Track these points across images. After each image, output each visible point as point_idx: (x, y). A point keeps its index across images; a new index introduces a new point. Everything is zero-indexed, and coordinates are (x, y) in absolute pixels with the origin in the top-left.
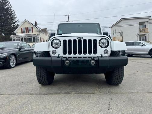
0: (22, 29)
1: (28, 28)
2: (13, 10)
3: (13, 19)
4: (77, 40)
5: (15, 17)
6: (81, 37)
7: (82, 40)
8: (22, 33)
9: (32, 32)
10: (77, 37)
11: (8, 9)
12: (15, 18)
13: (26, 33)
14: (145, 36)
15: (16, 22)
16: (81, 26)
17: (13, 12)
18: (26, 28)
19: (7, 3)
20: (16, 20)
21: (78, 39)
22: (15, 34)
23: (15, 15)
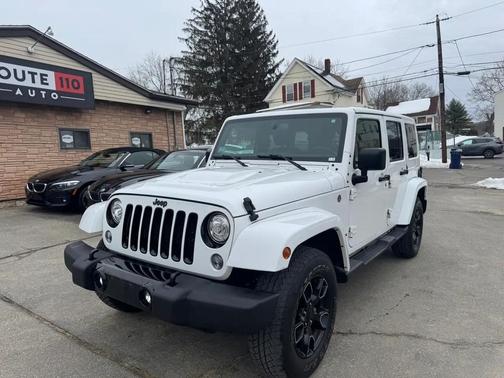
0: (284, 87)
1: (300, 84)
2: (271, 32)
3: (269, 61)
4: (154, 208)
5: (275, 51)
7: (164, 210)
8: (284, 101)
9: (313, 96)
10: (154, 199)
11: (257, 31)
12: (274, 55)
13: (296, 99)
15: (277, 65)
17: (270, 38)
18: (295, 85)
19: (257, 14)
20: (277, 60)
21: (156, 206)
22: (266, 105)
23: (274, 47)
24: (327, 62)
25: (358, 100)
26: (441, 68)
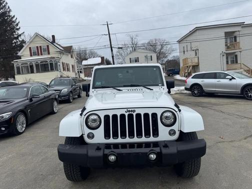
0: (30, 48)
1: (40, 47)
2: (14, 16)
3: (15, 32)
5: (18, 27)
6: (133, 109)
7: (134, 114)
8: (31, 56)
9: (49, 54)
10: (126, 110)
12: (18, 29)
13: (38, 55)
14: (236, 54)
15: (20, 35)
16: (131, 71)
17: (14, 19)
18: (37, 47)
19: (3, 5)
20: (20, 32)
21: (128, 113)
23: (17, 25)
24: (53, 37)
25: (72, 57)
26: (111, 45)
